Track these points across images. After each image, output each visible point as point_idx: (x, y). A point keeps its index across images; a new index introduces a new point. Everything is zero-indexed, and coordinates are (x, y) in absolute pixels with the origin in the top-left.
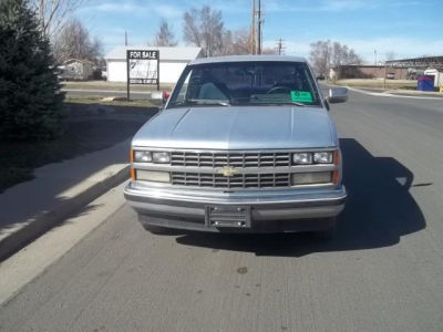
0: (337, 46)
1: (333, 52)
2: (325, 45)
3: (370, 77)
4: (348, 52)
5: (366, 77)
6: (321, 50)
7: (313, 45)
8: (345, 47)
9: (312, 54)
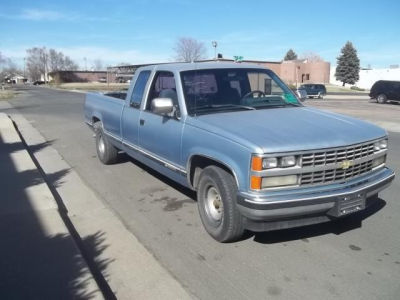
0: (53, 53)
1: (49, 58)
2: (41, 51)
3: (85, 81)
4: (64, 58)
5: (82, 81)
6: (38, 56)
7: (29, 51)
8: (60, 54)
9: (29, 59)
